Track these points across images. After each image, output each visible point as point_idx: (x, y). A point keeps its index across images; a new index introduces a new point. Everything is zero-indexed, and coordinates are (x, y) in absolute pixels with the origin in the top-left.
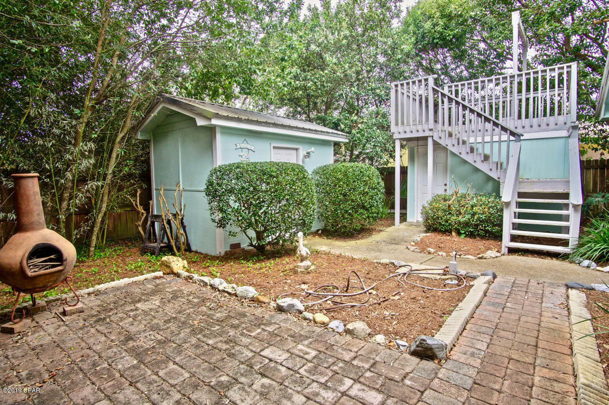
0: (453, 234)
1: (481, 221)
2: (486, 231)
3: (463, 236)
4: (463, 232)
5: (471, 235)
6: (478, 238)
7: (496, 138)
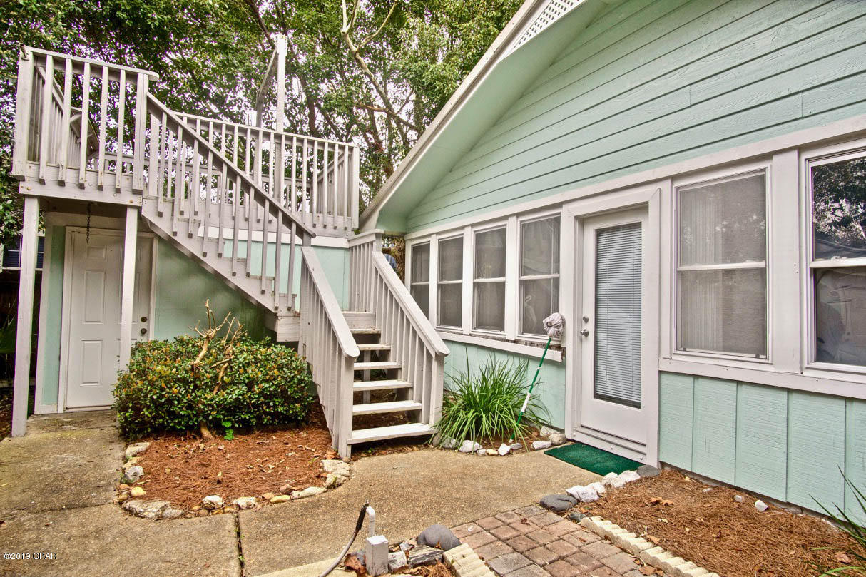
0: (206, 433)
1: (265, 396)
2: (276, 415)
3: (230, 434)
4: (228, 424)
5: (245, 429)
6: (258, 433)
7: (272, 237)
